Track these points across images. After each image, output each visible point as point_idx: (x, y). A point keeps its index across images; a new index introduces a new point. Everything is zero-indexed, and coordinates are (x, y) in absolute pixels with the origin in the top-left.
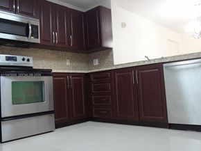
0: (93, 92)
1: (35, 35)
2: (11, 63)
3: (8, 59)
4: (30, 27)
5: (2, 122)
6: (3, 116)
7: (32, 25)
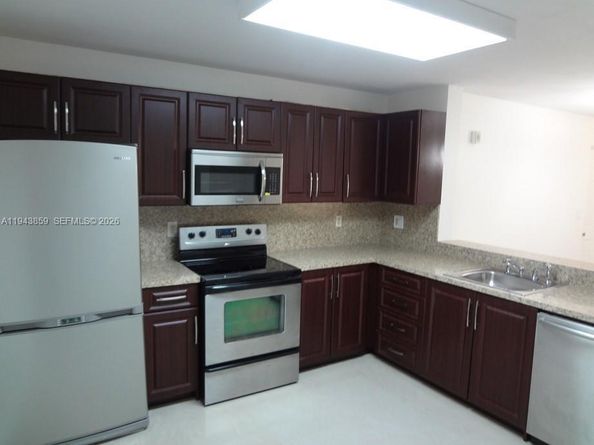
0: (382, 304)
1: (272, 188)
2: (226, 242)
3: (220, 234)
4: (263, 172)
5: (206, 374)
6: (207, 363)
7: (267, 169)
